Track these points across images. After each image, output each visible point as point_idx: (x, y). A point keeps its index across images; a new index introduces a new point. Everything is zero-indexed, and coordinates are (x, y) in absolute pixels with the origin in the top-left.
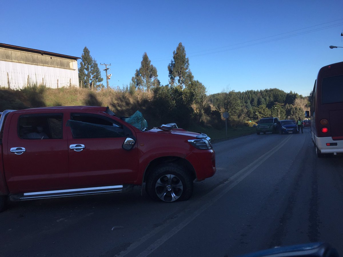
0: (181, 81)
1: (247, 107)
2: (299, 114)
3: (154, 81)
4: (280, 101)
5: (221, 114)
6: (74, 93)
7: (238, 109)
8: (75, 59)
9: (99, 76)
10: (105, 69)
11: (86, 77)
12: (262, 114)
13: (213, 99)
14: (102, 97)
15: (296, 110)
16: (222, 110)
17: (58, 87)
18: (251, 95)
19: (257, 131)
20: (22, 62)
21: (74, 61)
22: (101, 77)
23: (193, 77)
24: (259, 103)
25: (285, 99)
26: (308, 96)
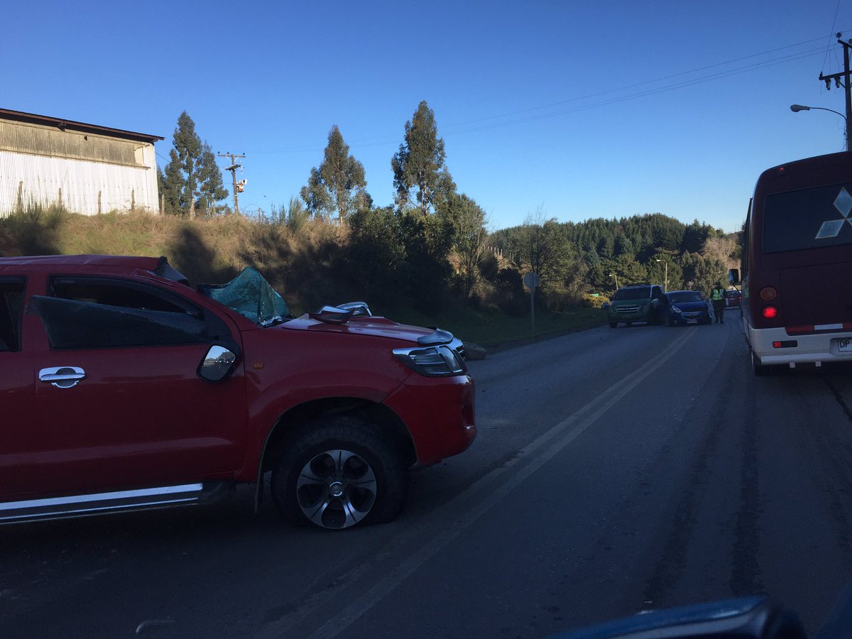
0: (426, 195)
1: (587, 259)
2: (714, 276)
3: (357, 196)
4: (669, 244)
5: (523, 277)
6: (141, 226)
7: (566, 264)
8: (150, 139)
9: (217, 184)
10: (231, 166)
11: (184, 188)
12: (626, 277)
13: (505, 240)
14: (215, 238)
15: (707, 265)
16: (526, 268)
17: (100, 211)
18: (597, 231)
19: (610, 320)
20: (8, 148)
21: (147, 146)
22: (222, 187)
23: (454, 186)
24: (618, 249)
25: (680, 239)
26: (737, 231)
